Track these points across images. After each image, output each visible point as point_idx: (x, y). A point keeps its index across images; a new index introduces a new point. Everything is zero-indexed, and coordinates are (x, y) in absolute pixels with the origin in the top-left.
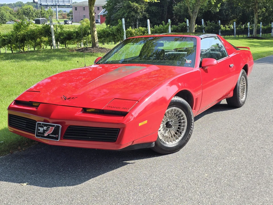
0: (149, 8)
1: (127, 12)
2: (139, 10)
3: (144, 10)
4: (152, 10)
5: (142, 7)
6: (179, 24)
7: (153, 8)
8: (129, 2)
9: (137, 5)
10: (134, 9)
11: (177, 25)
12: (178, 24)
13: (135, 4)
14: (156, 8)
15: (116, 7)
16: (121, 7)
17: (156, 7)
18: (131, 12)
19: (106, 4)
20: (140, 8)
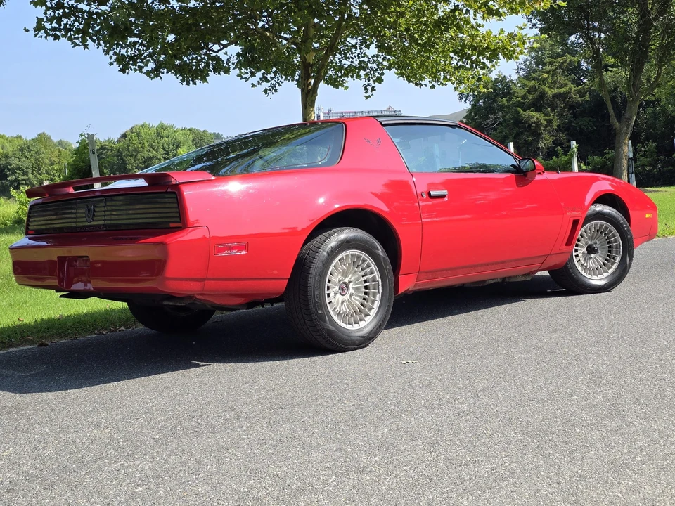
0: (571, 122)
1: (511, 135)
2: (542, 128)
3: (555, 127)
4: (580, 128)
5: (549, 122)
6: (608, 153)
7: (582, 123)
8: (517, 110)
9: (537, 115)
10: (530, 125)
11: (602, 156)
12: (606, 153)
13: (532, 113)
14: (590, 121)
15: (488, 124)
16: (501, 124)
17: (590, 118)
18: (522, 133)
19: (465, 118)
20: (545, 122)
